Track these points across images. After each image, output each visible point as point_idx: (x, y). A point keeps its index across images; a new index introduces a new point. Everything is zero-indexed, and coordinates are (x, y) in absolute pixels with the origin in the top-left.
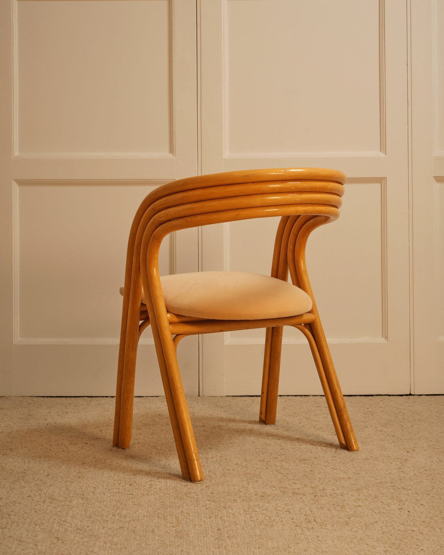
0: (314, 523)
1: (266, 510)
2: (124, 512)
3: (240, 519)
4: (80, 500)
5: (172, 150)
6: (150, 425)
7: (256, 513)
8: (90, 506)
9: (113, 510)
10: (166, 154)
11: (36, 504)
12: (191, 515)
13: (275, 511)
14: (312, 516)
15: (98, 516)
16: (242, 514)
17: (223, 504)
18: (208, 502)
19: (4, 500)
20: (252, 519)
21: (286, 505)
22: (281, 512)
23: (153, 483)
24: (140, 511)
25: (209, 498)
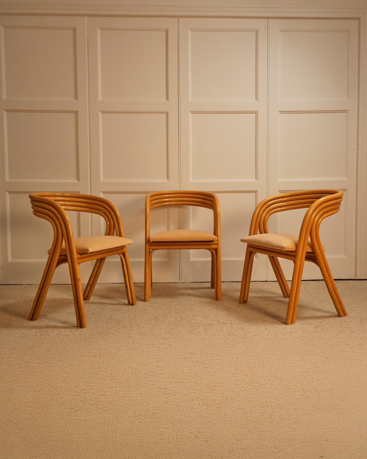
0: (232, 335)
1: (212, 330)
2: (155, 332)
3: (202, 334)
4: (136, 327)
5: (168, 178)
6: (161, 295)
7: (209, 332)
8: (141, 330)
9: (151, 331)
10: (165, 180)
11: (118, 329)
12: (182, 333)
13: (216, 331)
14: (231, 332)
15: (145, 334)
16: (203, 332)
17: (195, 328)
18: (188, 327)
19: (105, 328)
20: (207, 334)
21: (220, 328)
22: (219, 331)
23: (165, 320)
24: (162, 331)
25: (189, 326)
